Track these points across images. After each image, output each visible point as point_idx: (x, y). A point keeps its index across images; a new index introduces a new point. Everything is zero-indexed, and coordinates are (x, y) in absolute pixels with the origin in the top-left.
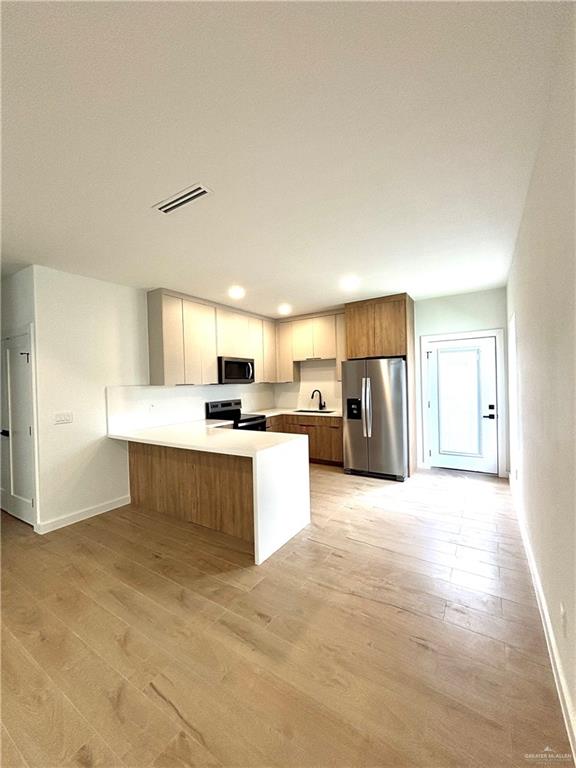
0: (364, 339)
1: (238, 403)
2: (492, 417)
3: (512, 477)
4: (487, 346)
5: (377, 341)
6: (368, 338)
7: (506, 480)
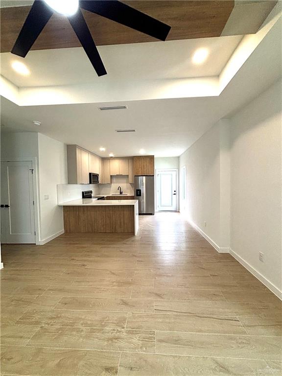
0: (140, 169)
1: (91, 192)
2: (175, 194)
3: (180, 211)
4: (174, 174)
5: (145, 170)
6: (142, 169)
7: (179, 212)
